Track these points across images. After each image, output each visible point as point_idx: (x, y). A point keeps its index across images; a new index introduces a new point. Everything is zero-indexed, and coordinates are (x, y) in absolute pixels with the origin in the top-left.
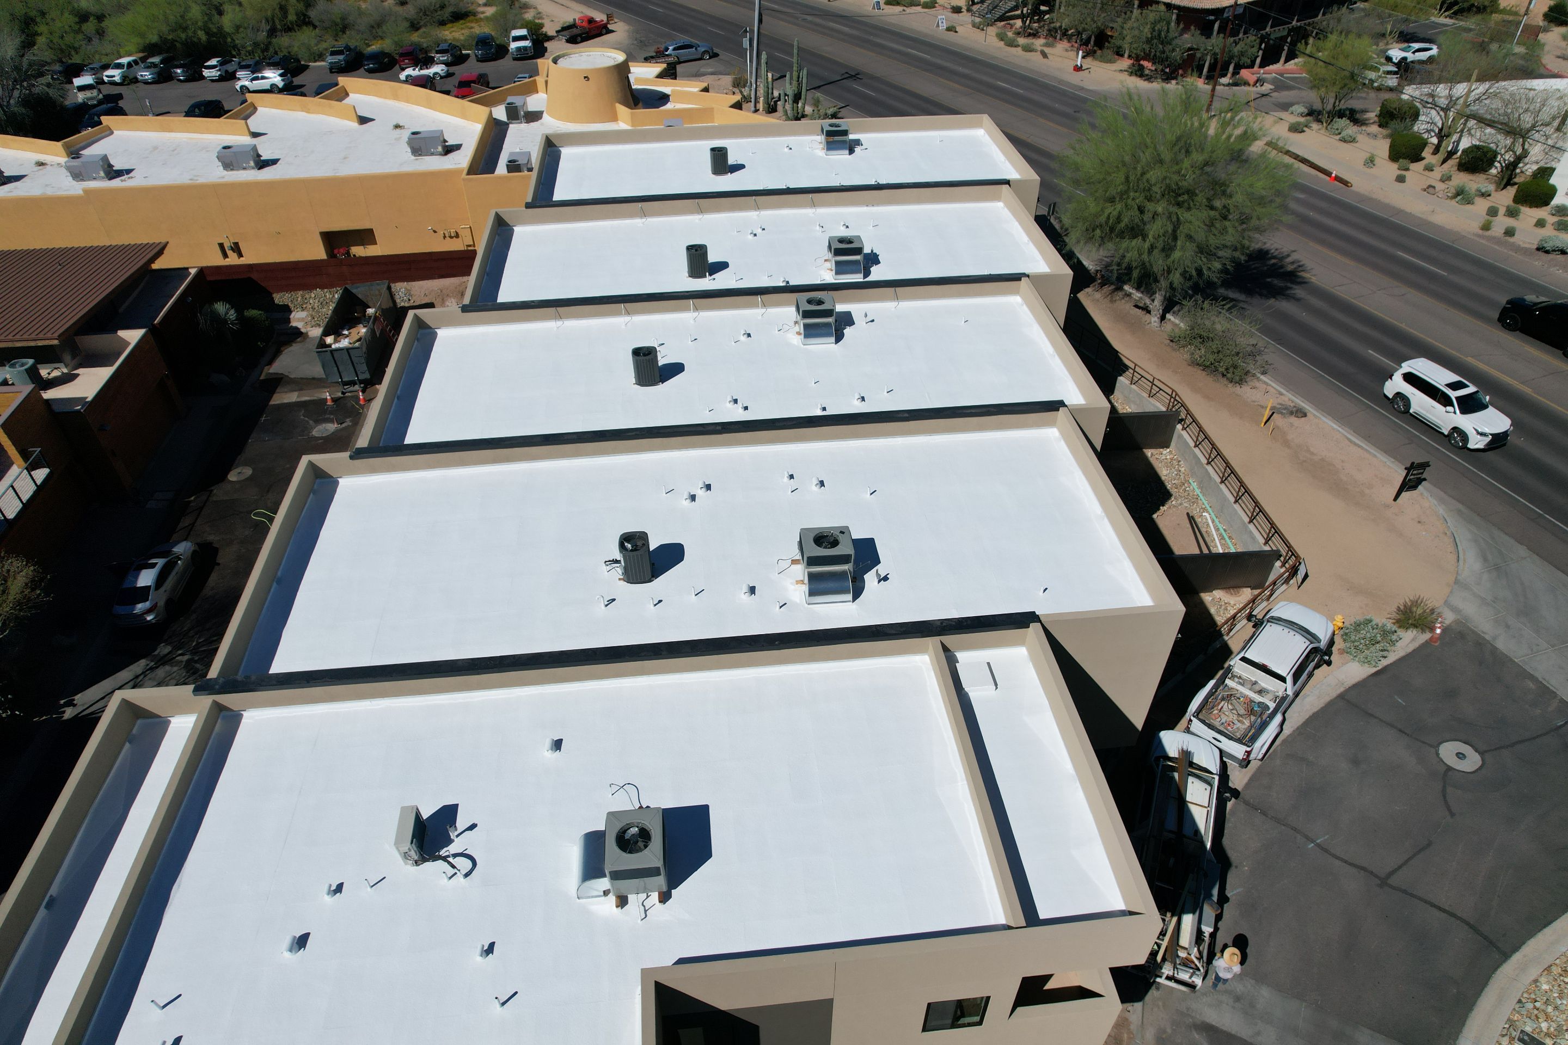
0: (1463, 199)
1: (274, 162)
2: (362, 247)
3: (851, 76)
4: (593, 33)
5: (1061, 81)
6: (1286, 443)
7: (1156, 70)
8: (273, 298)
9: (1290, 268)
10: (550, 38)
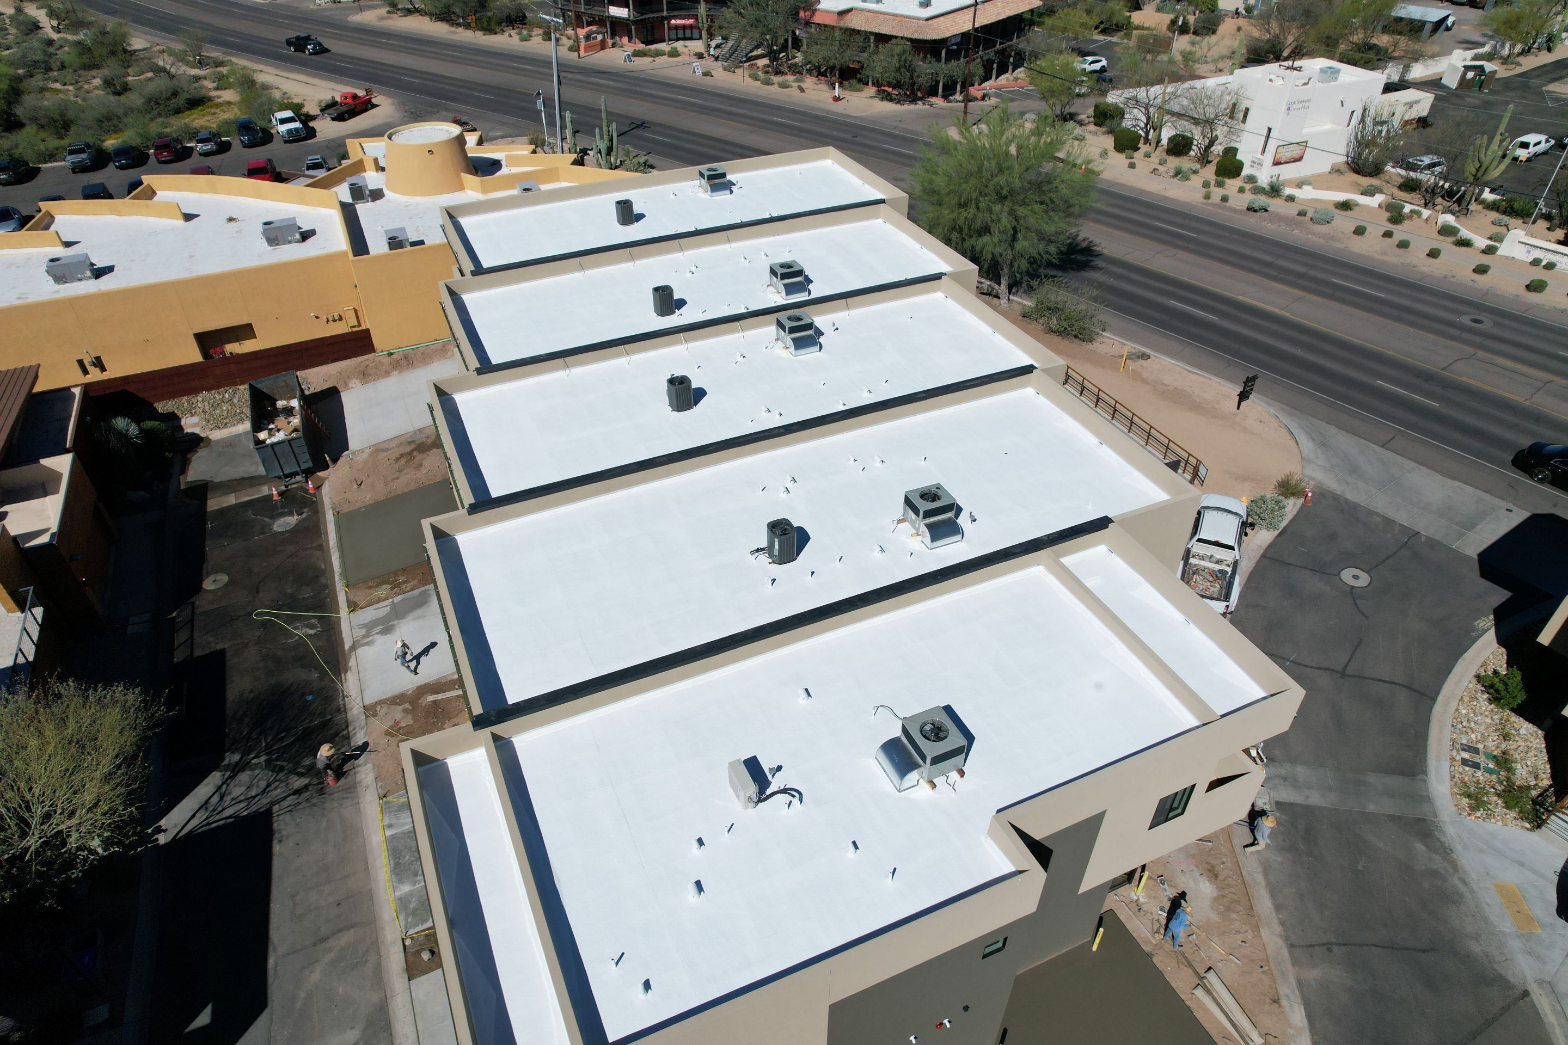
0: (1183, 176)
1: (110, 269)
2: (237, 344)
3: (639, 126)
4: (359, 108)
5: (828, 112)
6: (1144, 381)
7: (899, 94)
8: (155, 408)
9: (1084, 245)
10: (313, 118)
